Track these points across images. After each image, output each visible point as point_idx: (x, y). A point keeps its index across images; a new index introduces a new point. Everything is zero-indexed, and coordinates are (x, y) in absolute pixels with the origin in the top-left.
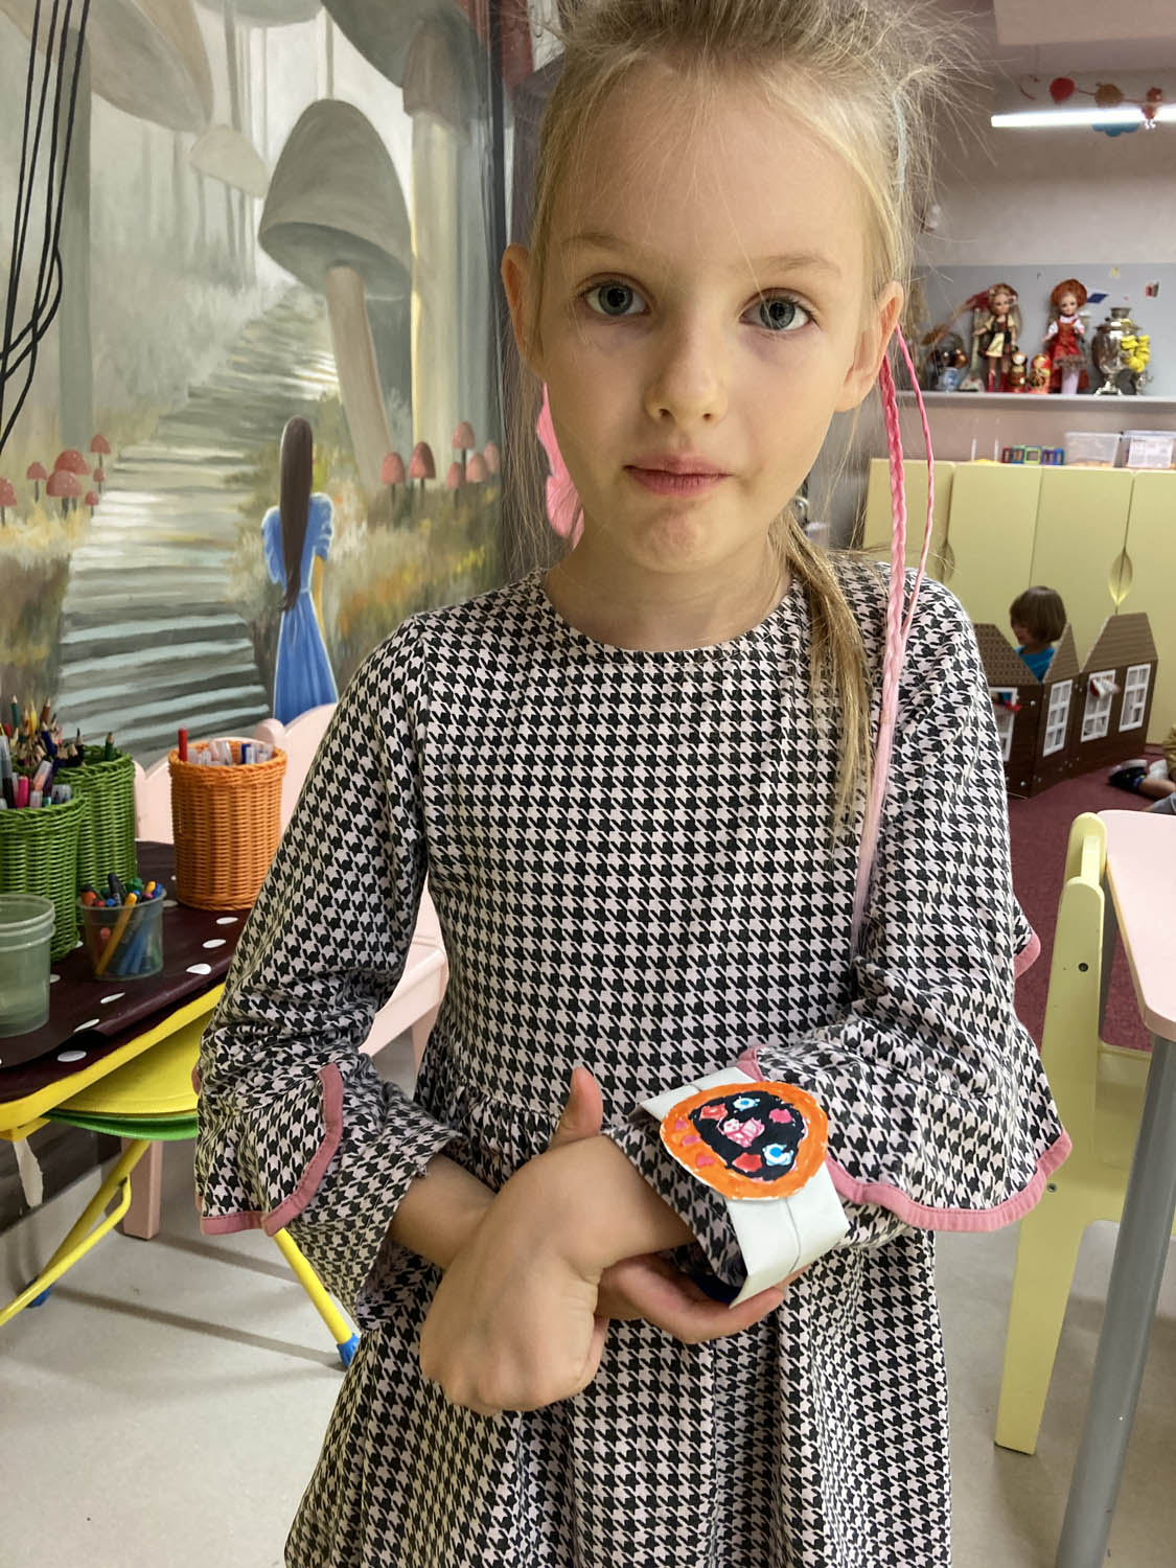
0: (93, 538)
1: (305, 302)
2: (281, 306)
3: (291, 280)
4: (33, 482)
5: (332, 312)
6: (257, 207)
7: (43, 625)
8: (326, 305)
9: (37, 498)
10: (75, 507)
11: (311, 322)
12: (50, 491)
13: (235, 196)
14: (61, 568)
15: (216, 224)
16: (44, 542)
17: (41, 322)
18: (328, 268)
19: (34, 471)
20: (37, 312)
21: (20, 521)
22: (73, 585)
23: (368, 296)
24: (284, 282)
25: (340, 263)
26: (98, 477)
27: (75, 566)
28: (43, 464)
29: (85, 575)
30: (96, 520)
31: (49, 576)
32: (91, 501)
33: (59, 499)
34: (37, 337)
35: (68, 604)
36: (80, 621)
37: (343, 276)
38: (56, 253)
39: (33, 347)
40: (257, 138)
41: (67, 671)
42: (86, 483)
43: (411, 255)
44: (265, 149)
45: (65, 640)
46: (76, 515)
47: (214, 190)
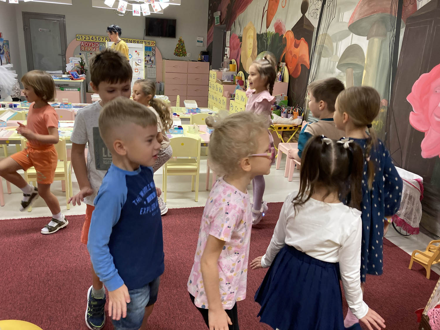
1: (342, 74)
2: (338, 75)
3: (340, 71)
5: (346, 75)
6: (337, 63)
8: (345, 74)
11: (343, 77)
13: (334, 62)
15: (332, 66)
18: (347, 69)
20: (314, 78)
23: (353, 72)
24: (339, 72)
25: (349, 68)
37: (349, 70)
40: (338, 55)
43: (365, 63)
44: (339, 56)
47: (332, 63)
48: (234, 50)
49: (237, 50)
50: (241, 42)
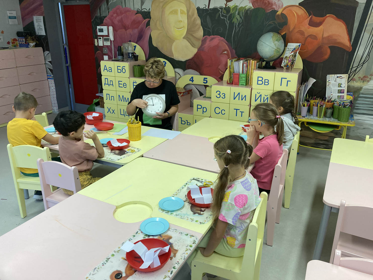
0: (367, 85)
4: (359, 79)
7: (357, 93)
9: (359, 80)
10: (365, 82)
12: (361, 80)
14: (361, 88)
16: (359, 85)
17: (364, 62)
19: (359, 78)
20: (364, 61)
21: (356, 83)
22: (362, 90)
26: (370, 79)
27: (363, 88)
28: (361, 77)
29: (364, 89)
30: (369, 83)
31: (359, 88)
32: (368, 81)
33: (363, 81)
34: (363, 64)
35: (361, 92)
36: (363, 94)
38: (369, 55)
39: (362, 65)
41: (359, 99)
42: (368, 79)
45: (360, 95)
46: (365, 83)
48: (126, 30)
49: (136, 31)
50: (147, 20)
